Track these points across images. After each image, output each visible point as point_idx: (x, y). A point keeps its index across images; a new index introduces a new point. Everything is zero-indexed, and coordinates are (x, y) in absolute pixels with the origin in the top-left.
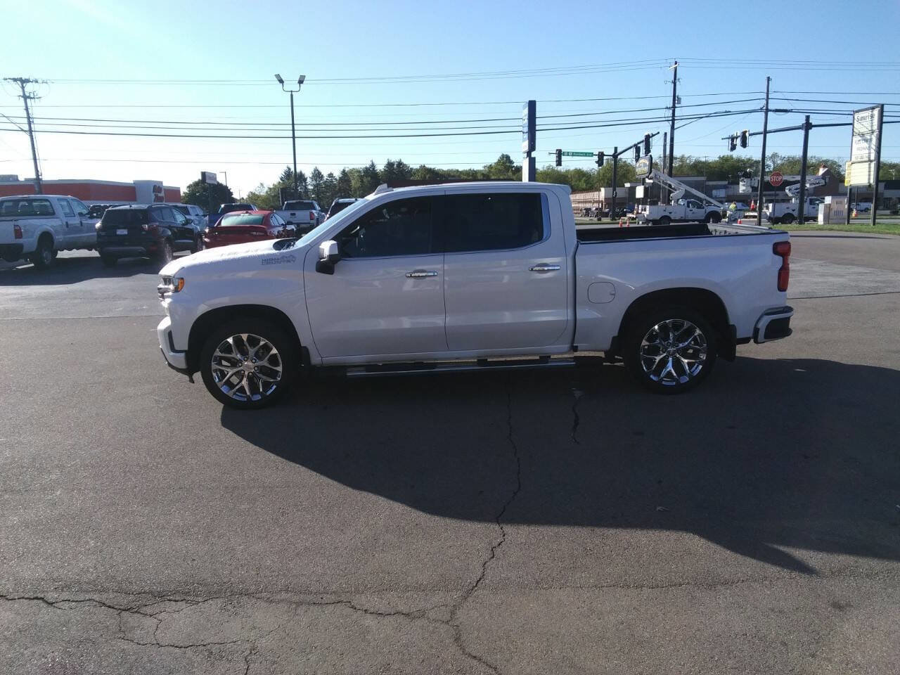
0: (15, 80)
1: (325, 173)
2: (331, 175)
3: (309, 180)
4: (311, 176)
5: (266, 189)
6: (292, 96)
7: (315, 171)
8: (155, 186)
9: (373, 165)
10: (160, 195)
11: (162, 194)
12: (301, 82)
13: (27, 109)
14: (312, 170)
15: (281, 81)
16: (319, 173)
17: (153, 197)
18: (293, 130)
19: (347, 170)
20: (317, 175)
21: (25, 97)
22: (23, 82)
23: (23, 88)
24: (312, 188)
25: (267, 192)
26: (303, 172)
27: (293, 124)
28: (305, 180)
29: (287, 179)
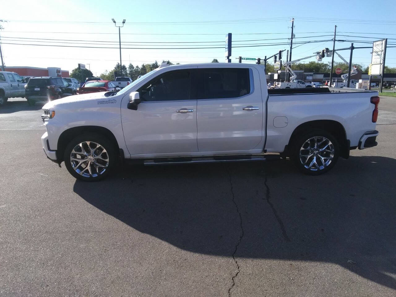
1: (135, 66)
2: (137, 67)
3: (127, 69)
4: (128, 67)
6: (119, 29)
7: (130, 65)
8: (57, 70)
9: (156, 63)
10: (59, 74)
11: (60, 74)
12: (124, 22)
15: (115, 22)
16: (132, 66)
17: (56, 75)
18: (120, 45)
19: (145, 65)
20: (131, 67)
24: (129, 72)
25: (109, 74)
26: (125, 65)
27: (120, 42)
28: (126, 69)
29: (118, 68)
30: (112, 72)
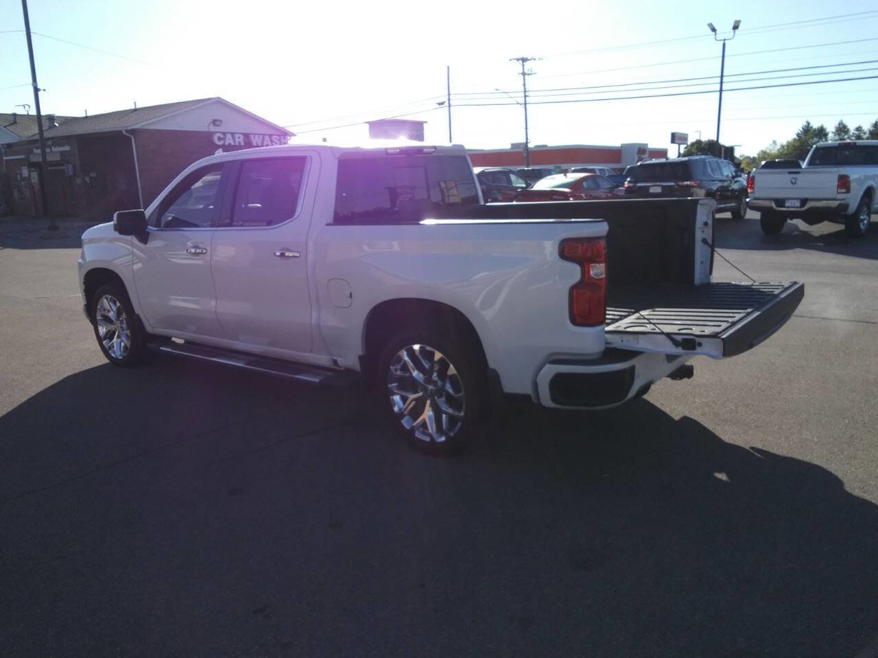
0: (518, 60)
1: (852, 127)
2: (859, 129)
3: (830, 136)
4: (834, 130)
5: (779, 147)
6: (724, 45)
7: (839, 124)
8: (640, 148)
11: (646, 156)
12: (736, 27)
13: (524, 85)
14: (836, 124)
15: (714, 30)
16: (845, 127)
20: (842, 129)
21: (524, 74)
22: (524, 60)
23: (523, 66)
25: (779, 150)
26: (825, 127)
28: (826, 135)
29: (804, 135)
30: (788, 146)
